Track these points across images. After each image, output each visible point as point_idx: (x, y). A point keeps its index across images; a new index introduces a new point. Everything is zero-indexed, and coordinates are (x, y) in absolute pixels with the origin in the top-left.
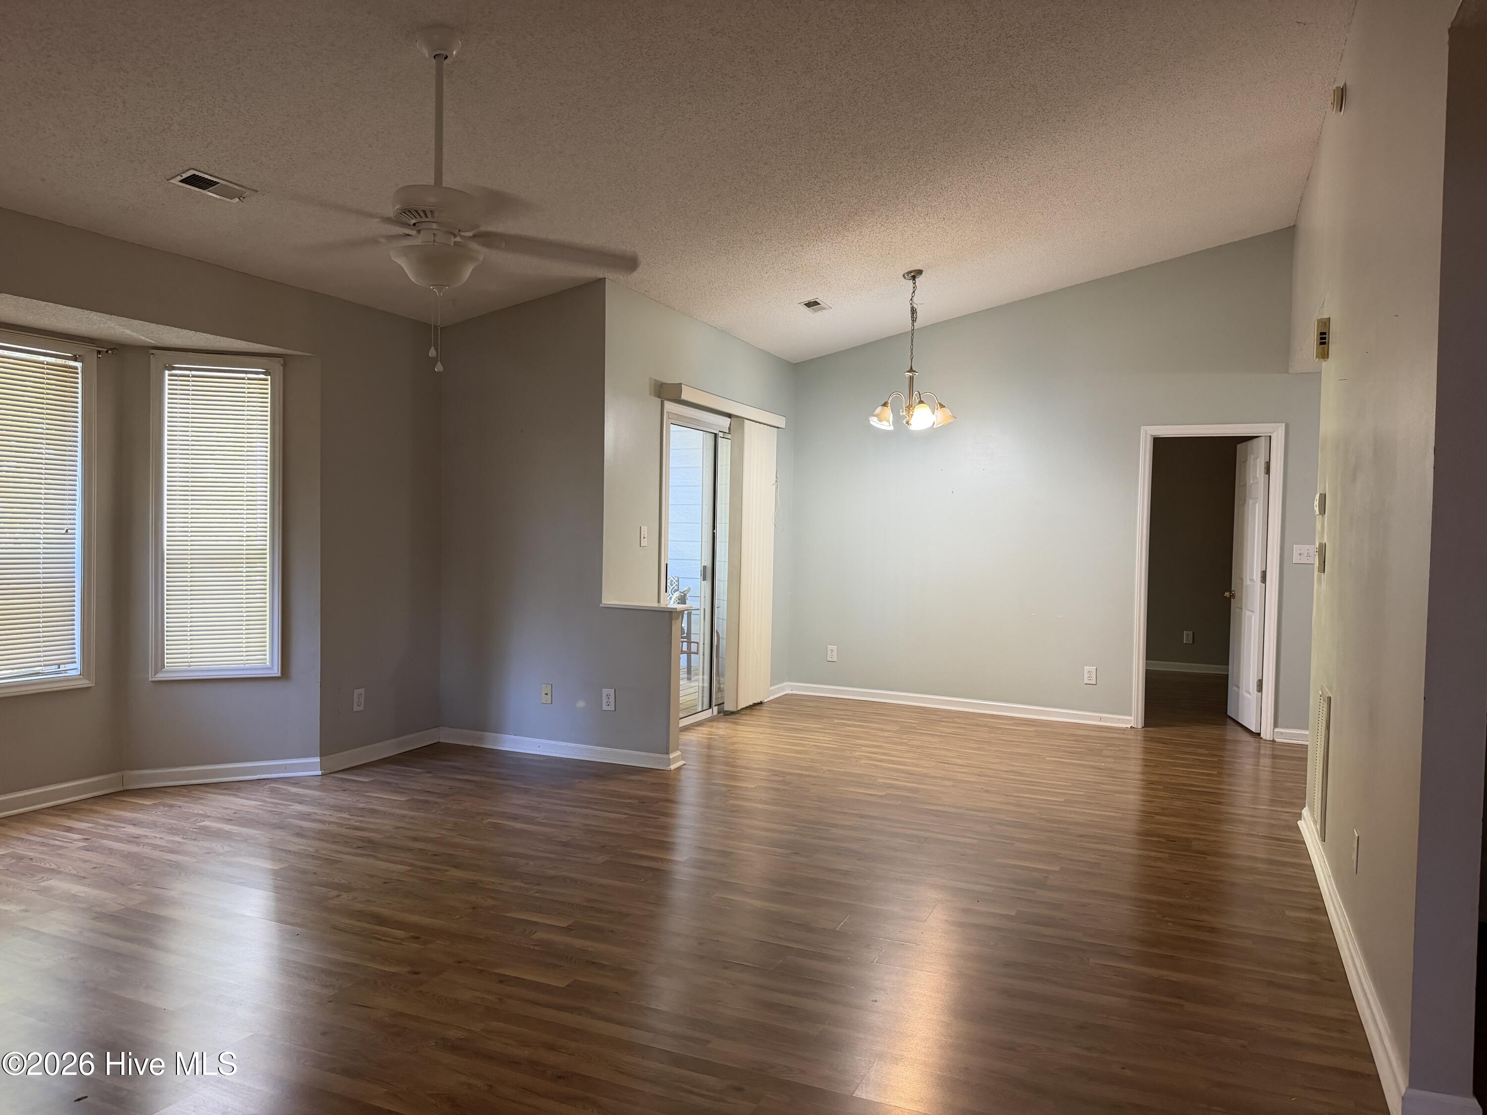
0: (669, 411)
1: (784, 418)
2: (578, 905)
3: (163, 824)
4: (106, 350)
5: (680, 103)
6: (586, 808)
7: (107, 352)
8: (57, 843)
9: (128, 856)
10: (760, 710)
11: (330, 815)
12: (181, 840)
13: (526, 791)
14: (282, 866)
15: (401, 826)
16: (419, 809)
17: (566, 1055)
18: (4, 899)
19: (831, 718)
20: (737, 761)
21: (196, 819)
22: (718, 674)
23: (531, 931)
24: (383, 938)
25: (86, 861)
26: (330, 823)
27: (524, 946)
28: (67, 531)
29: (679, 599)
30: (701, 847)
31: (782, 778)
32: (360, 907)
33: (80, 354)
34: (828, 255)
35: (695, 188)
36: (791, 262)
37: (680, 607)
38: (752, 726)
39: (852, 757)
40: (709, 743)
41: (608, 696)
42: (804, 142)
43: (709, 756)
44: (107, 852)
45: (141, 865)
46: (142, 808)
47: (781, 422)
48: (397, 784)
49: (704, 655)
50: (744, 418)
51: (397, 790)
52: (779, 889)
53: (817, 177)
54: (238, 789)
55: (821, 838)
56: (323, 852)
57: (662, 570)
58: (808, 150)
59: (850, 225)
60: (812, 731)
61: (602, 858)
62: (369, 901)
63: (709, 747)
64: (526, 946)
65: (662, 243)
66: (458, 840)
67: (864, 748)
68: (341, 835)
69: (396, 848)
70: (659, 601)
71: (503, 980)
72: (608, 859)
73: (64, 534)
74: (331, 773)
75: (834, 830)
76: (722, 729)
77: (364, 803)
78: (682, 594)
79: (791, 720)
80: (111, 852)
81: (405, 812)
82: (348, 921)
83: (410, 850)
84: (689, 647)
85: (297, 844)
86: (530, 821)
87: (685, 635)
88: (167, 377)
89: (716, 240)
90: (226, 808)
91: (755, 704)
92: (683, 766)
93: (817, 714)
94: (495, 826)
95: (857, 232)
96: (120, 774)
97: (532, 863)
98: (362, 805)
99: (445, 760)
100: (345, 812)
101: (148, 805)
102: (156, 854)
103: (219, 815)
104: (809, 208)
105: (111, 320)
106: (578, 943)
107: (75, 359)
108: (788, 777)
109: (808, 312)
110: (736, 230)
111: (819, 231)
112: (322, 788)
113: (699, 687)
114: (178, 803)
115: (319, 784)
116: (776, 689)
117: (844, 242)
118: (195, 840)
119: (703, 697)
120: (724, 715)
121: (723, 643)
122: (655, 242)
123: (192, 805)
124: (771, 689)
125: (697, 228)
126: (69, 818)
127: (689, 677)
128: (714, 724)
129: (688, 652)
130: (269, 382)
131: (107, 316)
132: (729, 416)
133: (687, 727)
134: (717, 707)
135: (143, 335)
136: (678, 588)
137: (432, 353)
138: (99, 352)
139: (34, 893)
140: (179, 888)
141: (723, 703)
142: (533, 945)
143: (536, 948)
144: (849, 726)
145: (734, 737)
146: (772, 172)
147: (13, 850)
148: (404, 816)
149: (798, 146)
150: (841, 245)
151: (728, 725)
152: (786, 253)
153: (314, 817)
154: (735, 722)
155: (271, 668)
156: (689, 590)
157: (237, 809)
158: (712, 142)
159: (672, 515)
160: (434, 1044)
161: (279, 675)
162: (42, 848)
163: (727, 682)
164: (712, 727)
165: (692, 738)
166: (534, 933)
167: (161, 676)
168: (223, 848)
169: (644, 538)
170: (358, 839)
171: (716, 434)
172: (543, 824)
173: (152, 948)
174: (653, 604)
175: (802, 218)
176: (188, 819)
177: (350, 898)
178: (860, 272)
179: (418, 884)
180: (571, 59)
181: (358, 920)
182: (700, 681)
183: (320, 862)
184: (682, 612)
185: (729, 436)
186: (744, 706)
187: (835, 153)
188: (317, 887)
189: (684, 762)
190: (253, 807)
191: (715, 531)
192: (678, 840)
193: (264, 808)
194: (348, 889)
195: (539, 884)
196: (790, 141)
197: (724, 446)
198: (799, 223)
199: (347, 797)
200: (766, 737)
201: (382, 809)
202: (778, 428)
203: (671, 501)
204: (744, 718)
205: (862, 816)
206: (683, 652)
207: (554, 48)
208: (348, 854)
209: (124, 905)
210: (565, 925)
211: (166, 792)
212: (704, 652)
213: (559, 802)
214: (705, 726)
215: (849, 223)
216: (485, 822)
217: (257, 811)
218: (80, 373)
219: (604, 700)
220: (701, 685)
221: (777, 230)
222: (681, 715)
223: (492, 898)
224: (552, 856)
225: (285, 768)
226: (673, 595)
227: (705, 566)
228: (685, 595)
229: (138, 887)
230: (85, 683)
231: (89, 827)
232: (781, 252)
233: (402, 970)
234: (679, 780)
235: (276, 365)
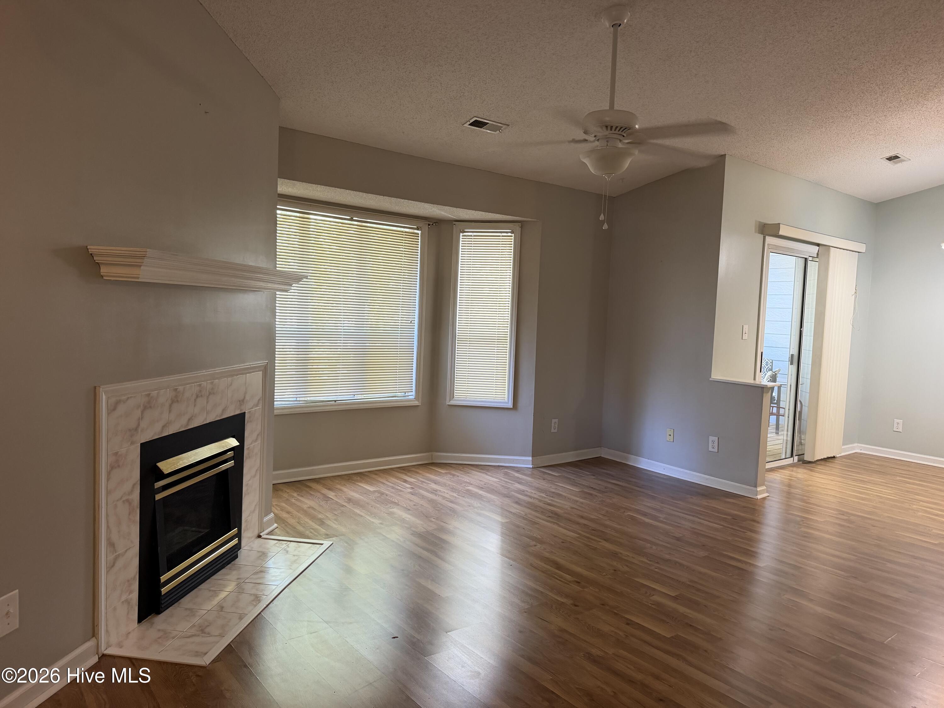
0: (769, 243)
1: (865, 245)
2: (683, 583)
3: (449, 485)
4: (432, 223)
5: (785, 27)
6: (693, 516)
7: (433, 224)
8: (399, 488)
9: (431, 501)
10: (832, 462)
11: (535, 494)
12: (457, 496)
13: (653, 498)
14: (507, 521)
15: (575, 507)
16: (586, 498)
17: (666, 685)
18: (373, 515)
19: (894, 475)
20: (811, 499)
21: (465, 484)
22: (800, 432)
23: (650, 594)
24: (558, 578)
25: (411, 501)
26: (534, 498)
27: (645, 603)
28: (411, 322)
29: (771, 377)
30: (776, 559)
31: (847, 518)
32: (547, 555)
33: (420, 226)
34: (909, 120)
35: (796, 85)
36: (875, 129)
37: (771, 384)
38: (825, 474)
39: (910, 509)
40: (789, 482)
41: (713, 442)
42: (889, 38)
43: (789, 493)
44: (421, 497)
45: (436, 507)
46: (440, 474)
47: (862, 248)
48: (574, 480)
49: (788, 417)
50: (830, 246)
51: (575, 484)
52: (838, 602)
53: (900, 63)
54: (488, 470)
55: (879, 570)
56: (530, 516)
57: (758, 357)
58: (893, 44)
59: (930, 96)
60: (877, 484)
61: (702, 553)
62: (552, 552)
63: (790, 486)
64: (646, 603)
65: (769, 126)
66: (608, 523)
67: (921, 503)
68: (540, 507)
69: (570, 520)
70: (755, 379)
71: (629, 623)
72: (706, 555)
73: (410, 323)
74: (537, 467)
75: (889, 565)
76: (801, 473)
77: (554, 489)
78: (774, 373)
79: (858, 473)
80: (423, 497)
81: (578, 499)
82: (539, 563)
83: (578, 524)
84: (778, 411)
85: (516, 509)
86: (655, 518)
87: (775, 402)
88: (461, 237)
89: (812, 120)
90: (481, 481)
91: (829, 457)
92: (768, 497)
93: (882, 471)
94: (633, 518)
95: (936, 100)
96: (430, 453)
97: (654, 547)
98: (553, 490)
99: (604, 469)
100: (543, 493)
101: (443, 473)
102: (444, 502)
103: (477, 485)
104: (893, 88)
105: (434, 207)
106: (682, 609)
107: (418, 229)
108: (852, 518)
109: (889, 164)
110: (829, 110)
111: (901, 103)
112: (532, 476)
113: (783, 439)
114: (457, 474)
115: (530, 473)
116: (846, 448)
117: (924, 109)
118: (464, 497)
119: (786, 448)
120: (803, 463)
121: (805, 410)
122: (764, 126)
123: (463, 476)
124: (843, 447)
125: (797, 113)
126: (406, 474)
127: (777, 432)
128: (795, 469)
129: (777, 414)
130: (513, 238)
131: (432, 205)
132: (818, 245)
133: (773, 469)
134: (797, 457)
135: (450, 214)
136: (772, 368)
137: (602, 217)
138: (429, 225)
139: (386, 515)
140: (454, 524)
141: (804, 454)
142: (650, 604)
143: (652, 606)
144: (909, 483)
145: (809, 481)
146: (861, 64)
147: (379, 489)
148: (577, 501)
149: (884, 42)
150: (920, 112)
151: (805, 471)
152: (871, 122)
153: (526, 493)
154: (811, 469)
155: (508, 403)
156: (779, 370)
157: (486, 482)
158: (811, 50)
159: (768, 315)
160: (583, 655)
161: (512, 407)
162: (392, 490)
163: (807, 439)
164: (792, 471)
165: (776, 477)
166: (652, 596)
167: (453, 402)
168: (477, 504)
169: (745, 333)
170: (550, 512)
171: (806, 259)
172: (662, 522)
173: (437, 557)
174: (750, 381)
175: (886, 95)
176: (461, 484)
177: (542, 548)
178: (937, 131)
179: (582, 547)
180: (704, 10)
181: (545, 563)
182: (785, 435)
183: (527, 522)
184: (772, 389)
185: (817, 260)
186: (820, 458)
187: (917, 43)
188: (524, 537)
189: (768, 495)
190: (495, 482)
191: (802, 329)
192: (759, 551)
193: (500, 483)
194: (541, 542)
195: (657, 563)
196: (876, 40)
197: (813, 267)
198: (883, 99)
199: (546, 484)
200: (836, 484)
201: (564, 494)
202: (858, 252)
203: (768, 305)
204: (819, 467)
205: (916, 558)
206: (772, 414)
207: (693, 5)
208: (543, 520)
209: (426, 529)
210: (673, 594)
211: (452, 467)
212: (789, 415)
213: (675, 509)
214: (787, 470)
215: (929, 95)
216: (626, 514)
217: (496, 485)
218: (420, 237)
219: (710, 444)
220: (785, 438)
221: (864, 107)
222: (768, 459)
223: (627, 566)
224: (669, 546)
225: (513, 461)
226: (767, 372)
227: (793, 355)
228: (776, 374)
229: (433, 520)
230: (416, 403)
231: (415, 482)
232: (867, 122)
233: (568, 602)
234: (764, 507)
235: (517, 227)
